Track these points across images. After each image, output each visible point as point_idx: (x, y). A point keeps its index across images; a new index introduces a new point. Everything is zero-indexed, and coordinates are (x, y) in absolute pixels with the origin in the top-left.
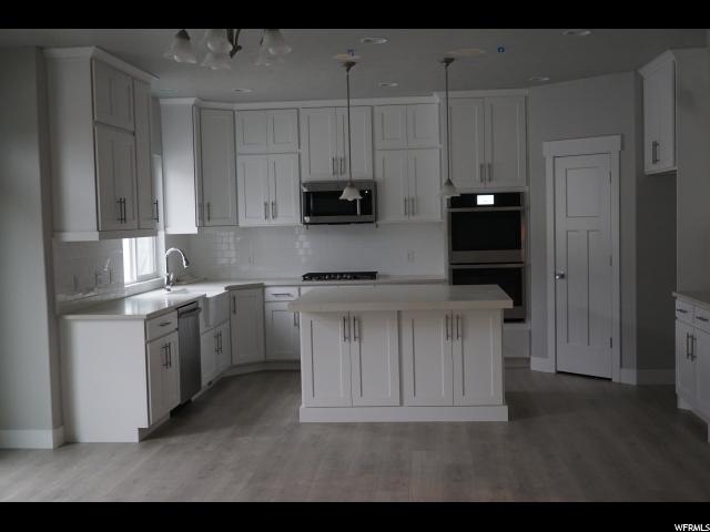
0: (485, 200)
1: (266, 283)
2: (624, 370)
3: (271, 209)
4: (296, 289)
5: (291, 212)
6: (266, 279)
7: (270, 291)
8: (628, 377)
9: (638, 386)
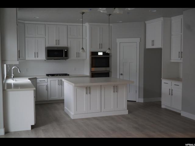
0: (100, 54)
1: (37, 77)
2: (140, 99)
3: (36, 55)
4: (47, 79)
5: (43, 56)
6: (37, 76)
7: (38, 80)
8: (141, 100)
9: (144, 102)
